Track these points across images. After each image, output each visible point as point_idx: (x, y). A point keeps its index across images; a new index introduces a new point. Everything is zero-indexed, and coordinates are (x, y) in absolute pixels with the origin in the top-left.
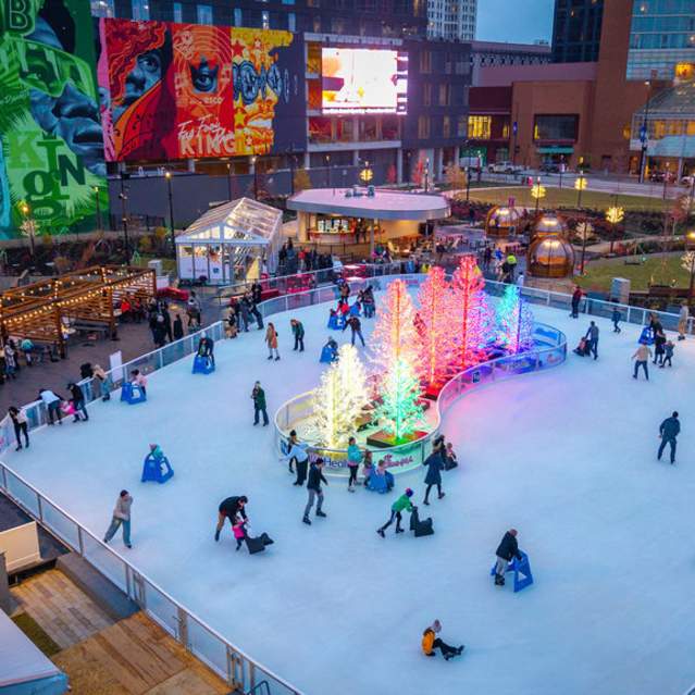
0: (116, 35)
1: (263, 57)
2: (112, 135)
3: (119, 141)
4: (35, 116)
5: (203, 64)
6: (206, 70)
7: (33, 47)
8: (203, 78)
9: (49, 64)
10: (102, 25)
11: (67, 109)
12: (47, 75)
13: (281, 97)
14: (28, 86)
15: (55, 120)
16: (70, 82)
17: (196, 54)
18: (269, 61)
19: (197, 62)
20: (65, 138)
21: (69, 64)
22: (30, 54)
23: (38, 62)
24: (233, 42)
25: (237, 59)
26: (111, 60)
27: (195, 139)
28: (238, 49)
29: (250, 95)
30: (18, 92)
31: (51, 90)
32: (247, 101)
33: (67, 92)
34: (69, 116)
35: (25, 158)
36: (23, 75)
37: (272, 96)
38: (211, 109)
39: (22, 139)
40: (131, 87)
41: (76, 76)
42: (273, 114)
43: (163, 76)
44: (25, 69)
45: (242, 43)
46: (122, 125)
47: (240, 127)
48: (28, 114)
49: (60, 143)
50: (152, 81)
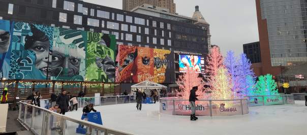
0: (122, 49)
1: (162, 56)
2: (119, 75)
3: (120, 77)
4: (96, 63)
5: (146, 57)
6: (146, 59)
7: (99, 45)
8: (145, 61)
9: (103, 50)
10: (119, 46)
11: (106, 62)
12: (101, 53)
13: (167, 67)
14: (96, 55)
15: (102, 65)
16: (107, 55)
17: (144, 55)
18: (164, 57)
19: (144, 57)
20: (104, 70)
21: (108, 50)
22: (98, 47)
23: (99, 49)
24: (154, 52)
25: (155, 57)
26: (120, 55)
27: (142, 77)
28: (156, 54)
29: (159, 66)
30: (93, 57)
31: (102, 57)
32: (158, 68)
33: (106, 57)
34: (106, 64)
35: (92, 75)
36: (95, 52)
37: (165, 67)
38: (147, 69)
39: (92, 69)
40: (125, 62)
41: (109, 53)
42: (165, 71)
43: (134, 60)
44: (96, 51)
45: (157, 52)
46: (121, 72)
47: (156, 75)
48: (94, 63)
49: (102, 71)
50: (131, 61)
